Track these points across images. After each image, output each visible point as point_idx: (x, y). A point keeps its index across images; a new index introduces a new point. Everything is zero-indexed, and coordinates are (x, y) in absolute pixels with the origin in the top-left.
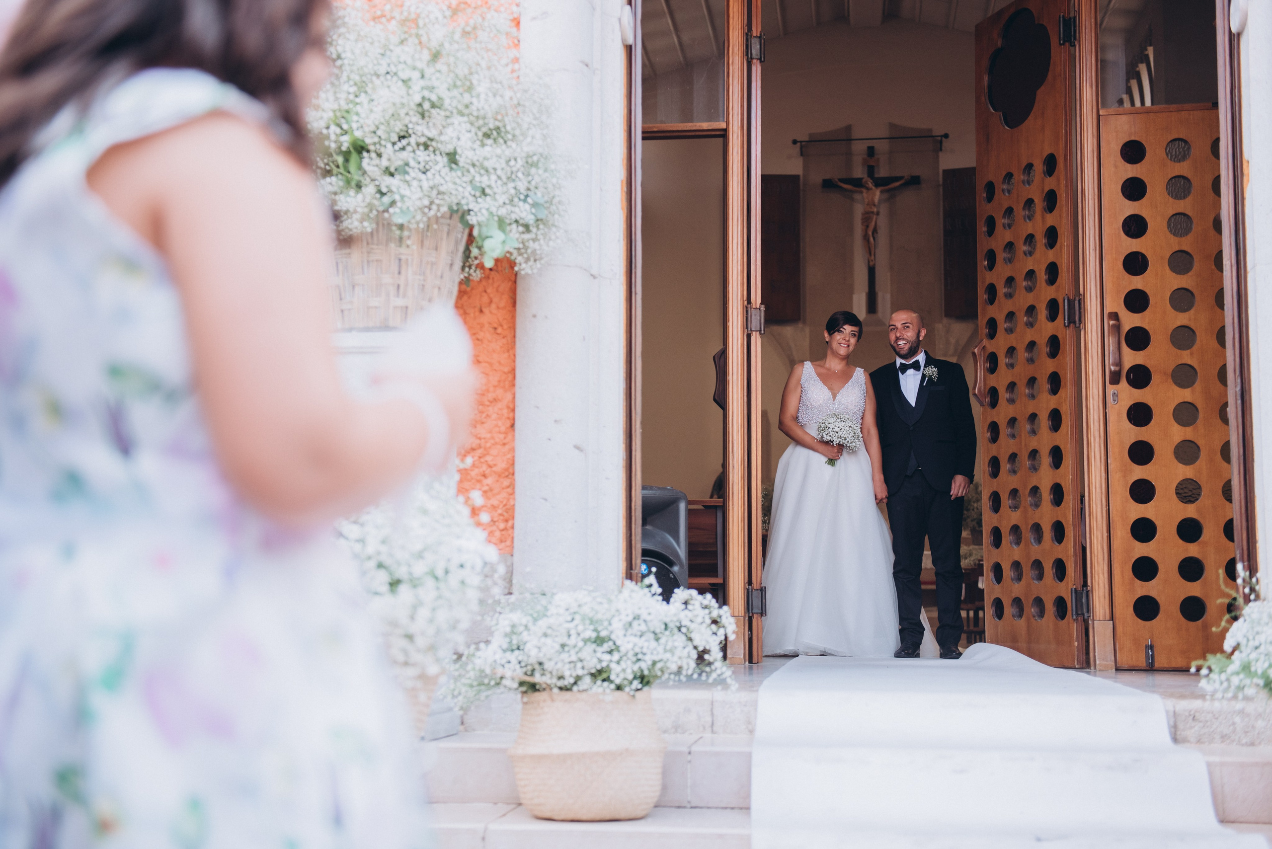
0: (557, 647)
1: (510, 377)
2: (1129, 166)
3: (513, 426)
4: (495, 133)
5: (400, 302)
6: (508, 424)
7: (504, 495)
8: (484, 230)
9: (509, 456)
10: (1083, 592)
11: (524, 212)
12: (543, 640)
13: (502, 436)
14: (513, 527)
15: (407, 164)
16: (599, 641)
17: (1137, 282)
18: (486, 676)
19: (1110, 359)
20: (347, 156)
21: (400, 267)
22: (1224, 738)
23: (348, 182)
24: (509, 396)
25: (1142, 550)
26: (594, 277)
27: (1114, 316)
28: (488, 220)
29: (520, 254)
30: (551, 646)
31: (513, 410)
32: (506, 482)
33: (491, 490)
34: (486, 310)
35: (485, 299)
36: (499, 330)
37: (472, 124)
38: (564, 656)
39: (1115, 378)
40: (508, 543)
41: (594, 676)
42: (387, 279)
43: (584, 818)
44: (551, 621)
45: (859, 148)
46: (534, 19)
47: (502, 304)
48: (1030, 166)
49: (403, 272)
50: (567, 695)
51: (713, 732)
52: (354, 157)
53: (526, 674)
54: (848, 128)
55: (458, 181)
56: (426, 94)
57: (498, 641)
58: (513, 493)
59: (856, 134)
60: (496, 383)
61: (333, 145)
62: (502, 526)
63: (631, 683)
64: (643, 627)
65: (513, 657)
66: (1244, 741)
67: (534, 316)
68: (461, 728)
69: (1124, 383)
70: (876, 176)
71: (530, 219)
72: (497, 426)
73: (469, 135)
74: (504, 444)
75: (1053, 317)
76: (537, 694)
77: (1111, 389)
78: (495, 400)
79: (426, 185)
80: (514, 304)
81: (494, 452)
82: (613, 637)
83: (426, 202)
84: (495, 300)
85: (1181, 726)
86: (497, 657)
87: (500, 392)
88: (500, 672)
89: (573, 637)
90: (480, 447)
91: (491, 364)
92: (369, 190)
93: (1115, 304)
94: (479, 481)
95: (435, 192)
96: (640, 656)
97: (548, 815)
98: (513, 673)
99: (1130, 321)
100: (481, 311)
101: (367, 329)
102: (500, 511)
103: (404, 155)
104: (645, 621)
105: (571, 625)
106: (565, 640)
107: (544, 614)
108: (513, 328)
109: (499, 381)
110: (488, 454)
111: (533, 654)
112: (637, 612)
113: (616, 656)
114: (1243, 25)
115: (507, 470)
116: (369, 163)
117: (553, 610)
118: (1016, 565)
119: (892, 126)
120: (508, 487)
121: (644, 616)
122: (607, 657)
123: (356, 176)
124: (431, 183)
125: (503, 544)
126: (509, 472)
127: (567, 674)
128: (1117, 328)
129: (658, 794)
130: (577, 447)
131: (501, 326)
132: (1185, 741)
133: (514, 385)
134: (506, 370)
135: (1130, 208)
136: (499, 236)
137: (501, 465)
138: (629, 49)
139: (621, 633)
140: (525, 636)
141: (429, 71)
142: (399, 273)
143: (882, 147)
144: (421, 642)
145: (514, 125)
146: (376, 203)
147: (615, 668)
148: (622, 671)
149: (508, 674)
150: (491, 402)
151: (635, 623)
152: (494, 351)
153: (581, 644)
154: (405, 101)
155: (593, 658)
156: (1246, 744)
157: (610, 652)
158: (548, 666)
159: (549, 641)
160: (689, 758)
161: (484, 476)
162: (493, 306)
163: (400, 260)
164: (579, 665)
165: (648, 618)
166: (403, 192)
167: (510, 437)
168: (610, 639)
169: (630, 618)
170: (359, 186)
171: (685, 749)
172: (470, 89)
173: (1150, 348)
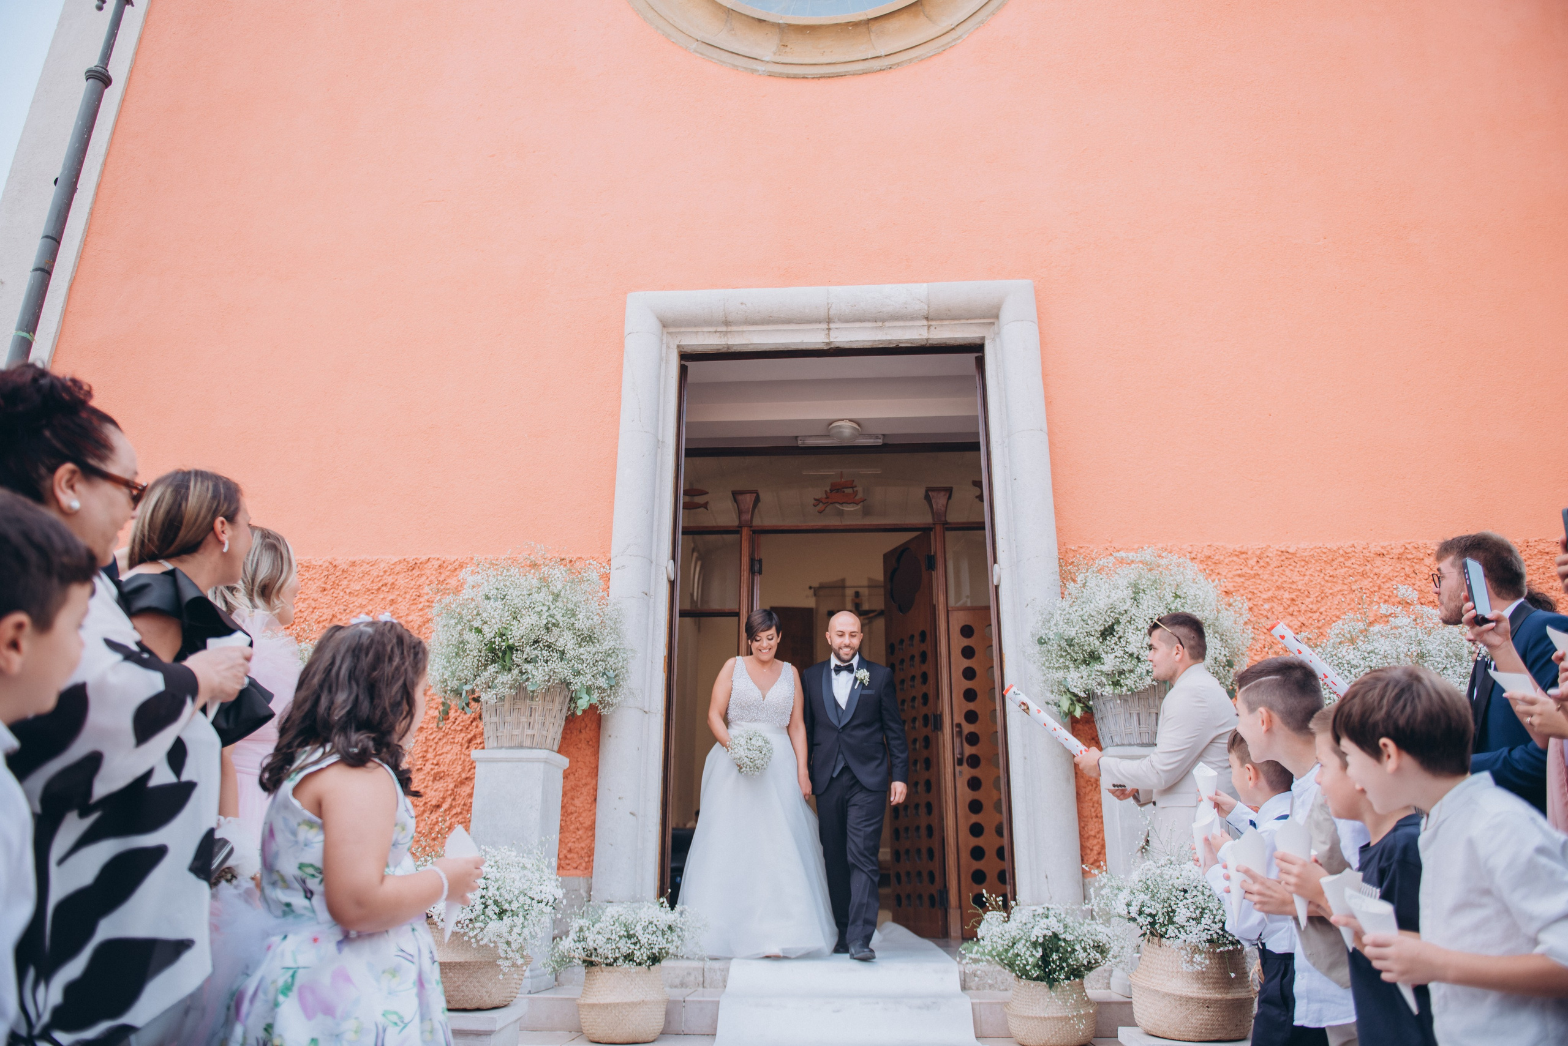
0: (605, 940)
1: (595, 770)
2: (965, 639)
3: (595, 799)
4: (588, 639)
5: (530, 732)
6: (593, 799)
7: (588, 841)
8: (578, 693)
9: (593, 818)
10: (944, 891)
11: (602, 682)
12: (597, 936)
13: (589, 806)
14: (593, 860)
15: (538, 657)
16: (629, 937)
17: (971, 706)
18: (565, 956)
19: (957, 751)
20: (504, 653)
21: (531, 712)
22: (991, 986)
23: (504, 667)
24: (594, 782)
25: (977, 865)
26: (646, 712)
27: (959, 725)
28: (581, 688)
29: (601, 704)
30: (601, 940)
31: (596, 790)
32: (590, 834)
33: (581, 838)
34: (583, 731)
35: (583, 724)
36: (590, 743)
37: (574, 634)
38: (609, 946)
39: (960, 762)
40: (590, 870)
41: (626, 957)
42: (523, 719)
43: (618, 1041)
44: (602, 925)
45: (850, 593)
46: (617, 569)
47: (593, 728)
48: (912, 637)
49: (533, 715)
50: (610, 968)
51: (703, 987)
52: (508, 652)
53: (587, 955)
54: (843, 580)
55: (565, 667)
56: (550, 619)
57: (573, 935)
58: (594, 840)
59: (848, 583)
60: (587, 774)
61: (497, 647)
62: (587, 859)
63: (646, 962)
64: (655, 929)
65: (580, 945)
66: (1001, 988)
67: (610, 736)
68: (556, 983)
69: (965, 765)
70: (861, 609)
71: (605, 686)
72: (586, 799)
73: (572, 641)
74: (590, 811)
75: (926, 725)
76: (593, 967)
77: (958, 768)
78: (586, 784)
79: (547, 670)
80: (599, 729)
81: (584, 815)
82: (637, 934)
83: (547, 678)
84: (589, 725)
85: (967, 980)
86: (571, 945)
87: (589, 779)
88: (572, 954)
89: (614, 935)
90: (576, 812)
91: (585, 763)
92: (516, 672)
93: (959, 718)
94: (575, 832)
95: (552, 672)
96: (652, 946)
97: (597, 1040)
98: (580, 954)
99: (967, 728)
100: (580, 732)
101: (511, 748)
102: (586, 851)
103: (536, 652)
104: (656, 925)
105: (613, 928)
106: (609, 936)
107: (598, 920)
108: (598, 741)
109: (589, 773)
110: (580, 816)
111: (591, 945)
112: (651, 920)
113: (638, 946)
114: (999, 581)
115: (591, 826)
116: (517, 658)
117: (603, 918)
118: (908, 874)
119: (870, 579)
120: (591, 836)
121: (655, 922)
122: (632, 947)
123: (508, 663)
124: (550, 668)
125: (587, 871)
126: (592, 827)
127: (610, 956)
128: (960, 733)
129: (662, 1027)
130: (632, 814)
131: (591, 740)
132: (970, 988)
133: (597, 775)
134: (593, 766)
135: (967, 663)
136: (586, 698)
137: (588, 823)
138: (672, 584)
139: (641, 932)
140: (587, 934)
141: (552, 607)
142: (531, 715)
143: (865, 592)
144: (514, 946)
145: (599, 633)
146: (519, 678)
147: (637, 953)
148: (640, 955)
149: (577, 956)
150: (584, 785)
151: (650, 926)
152: (587, 755)
153: (618, 939)
154: (538, 623)
155: (625, 947)
156: (1003, 990)
157: (635, 944)
158: (600, 951)
159: (600, 937)
160: (684, 1004)
161: (578, 829)
162: (588, 729)
163: (531, 708)
164: (617, 951)
165: (658, 923)
166: (534, 673)
167: (593, 806)
168: (635, 936)
169: (647, 923)
170: (510, 670)
171: (682, 999)
172: (574, 615)
173: (979, 745)
